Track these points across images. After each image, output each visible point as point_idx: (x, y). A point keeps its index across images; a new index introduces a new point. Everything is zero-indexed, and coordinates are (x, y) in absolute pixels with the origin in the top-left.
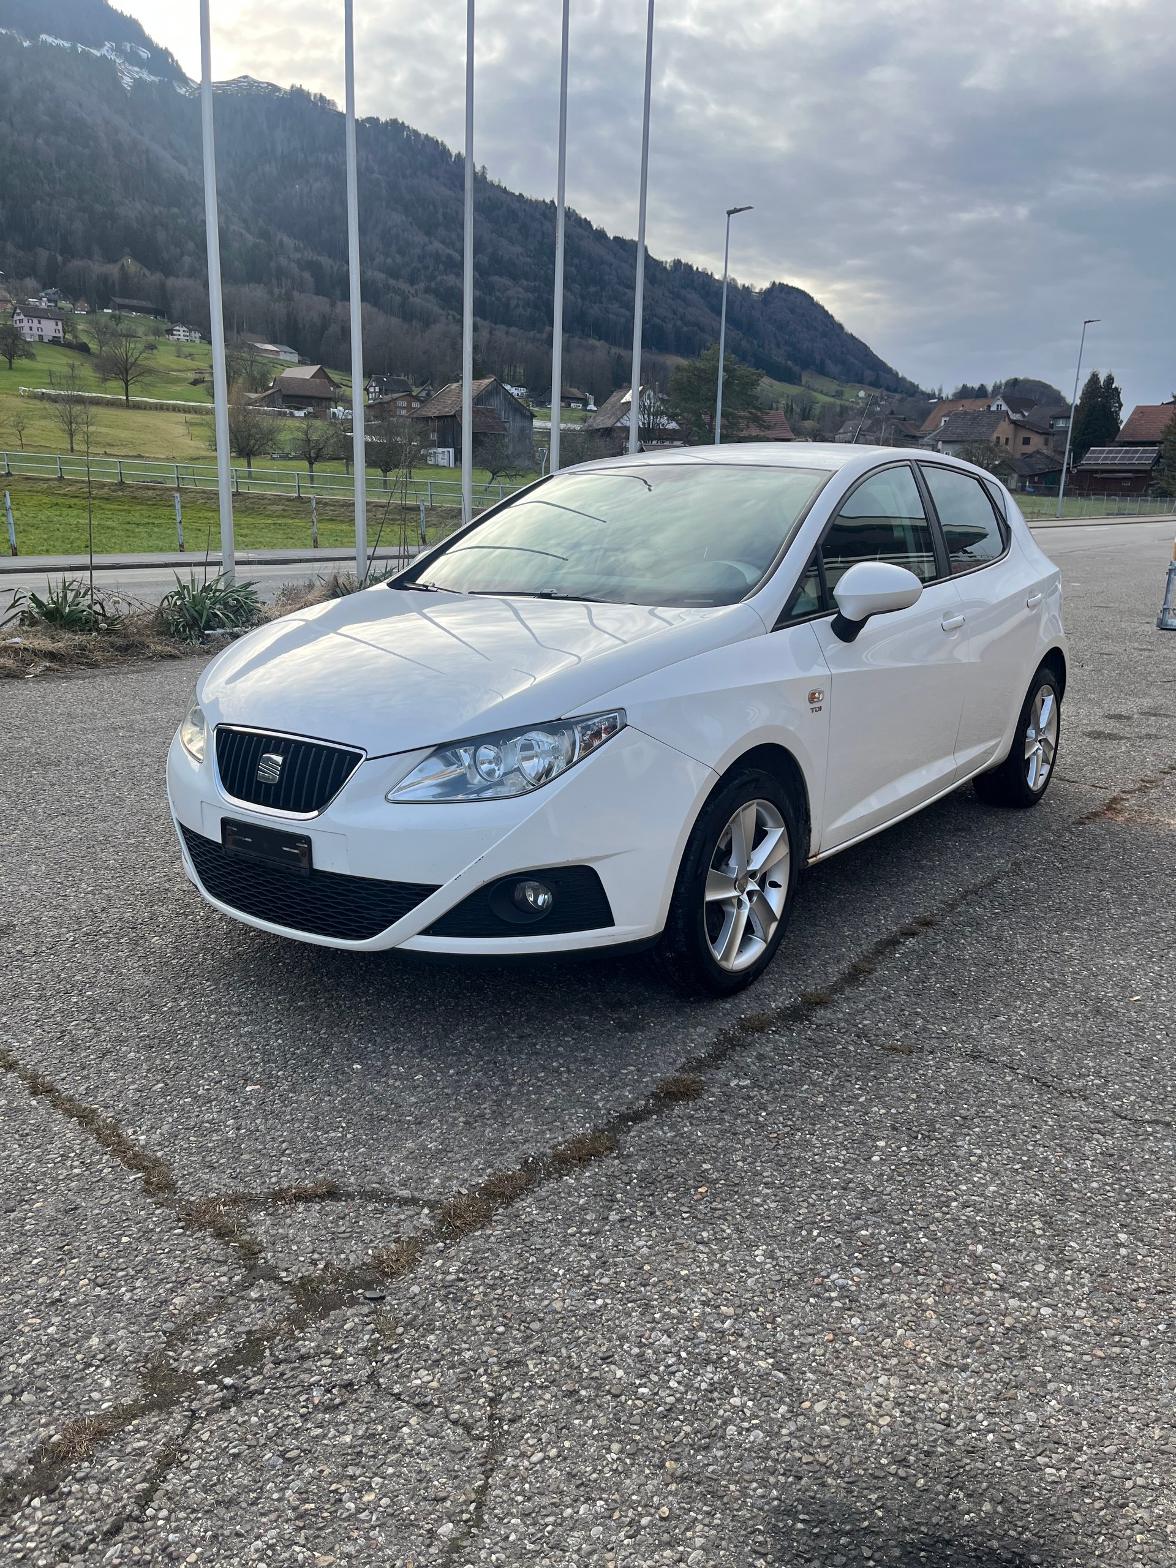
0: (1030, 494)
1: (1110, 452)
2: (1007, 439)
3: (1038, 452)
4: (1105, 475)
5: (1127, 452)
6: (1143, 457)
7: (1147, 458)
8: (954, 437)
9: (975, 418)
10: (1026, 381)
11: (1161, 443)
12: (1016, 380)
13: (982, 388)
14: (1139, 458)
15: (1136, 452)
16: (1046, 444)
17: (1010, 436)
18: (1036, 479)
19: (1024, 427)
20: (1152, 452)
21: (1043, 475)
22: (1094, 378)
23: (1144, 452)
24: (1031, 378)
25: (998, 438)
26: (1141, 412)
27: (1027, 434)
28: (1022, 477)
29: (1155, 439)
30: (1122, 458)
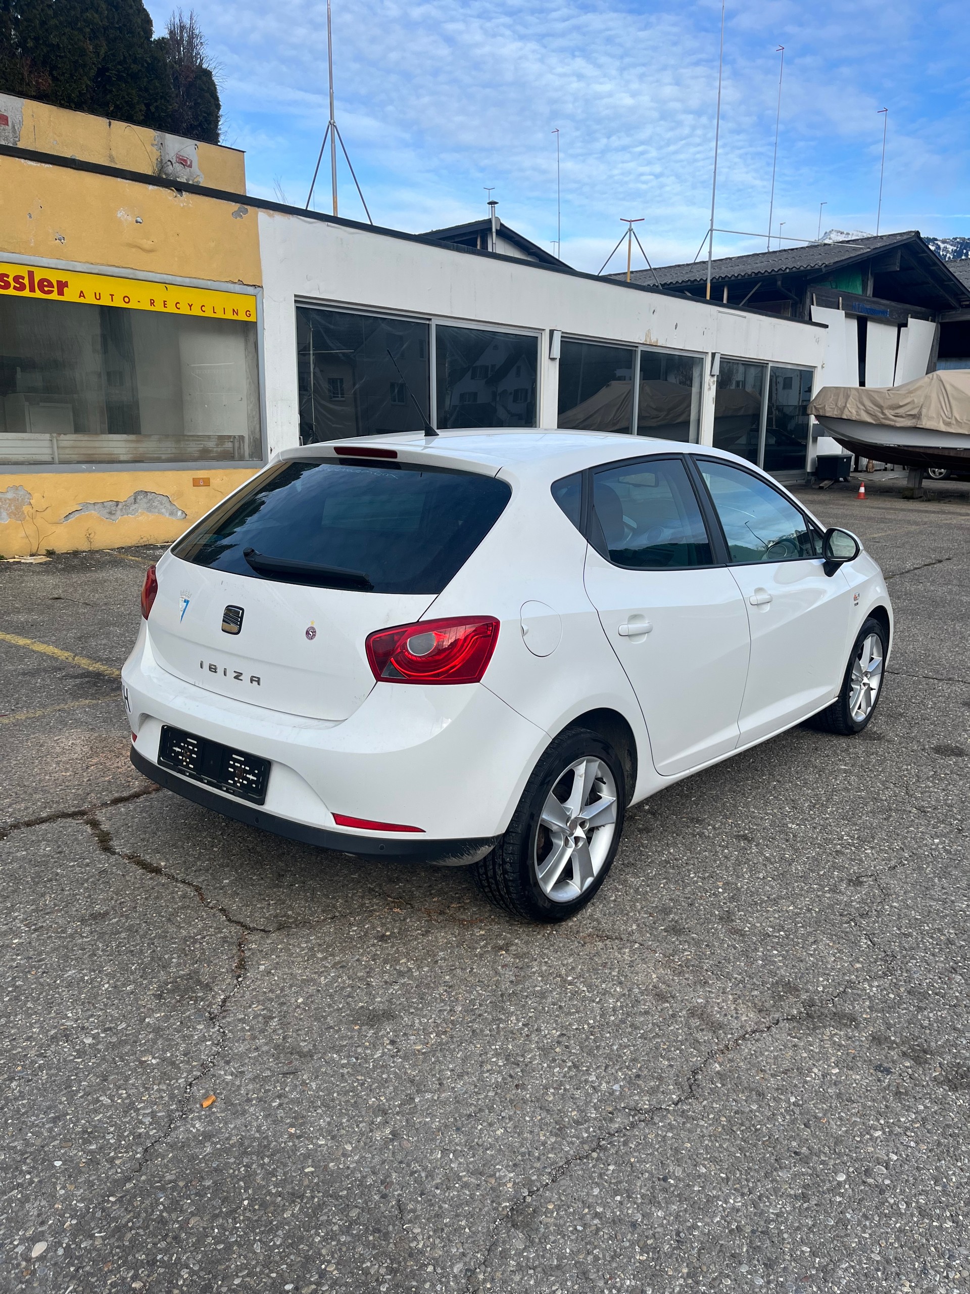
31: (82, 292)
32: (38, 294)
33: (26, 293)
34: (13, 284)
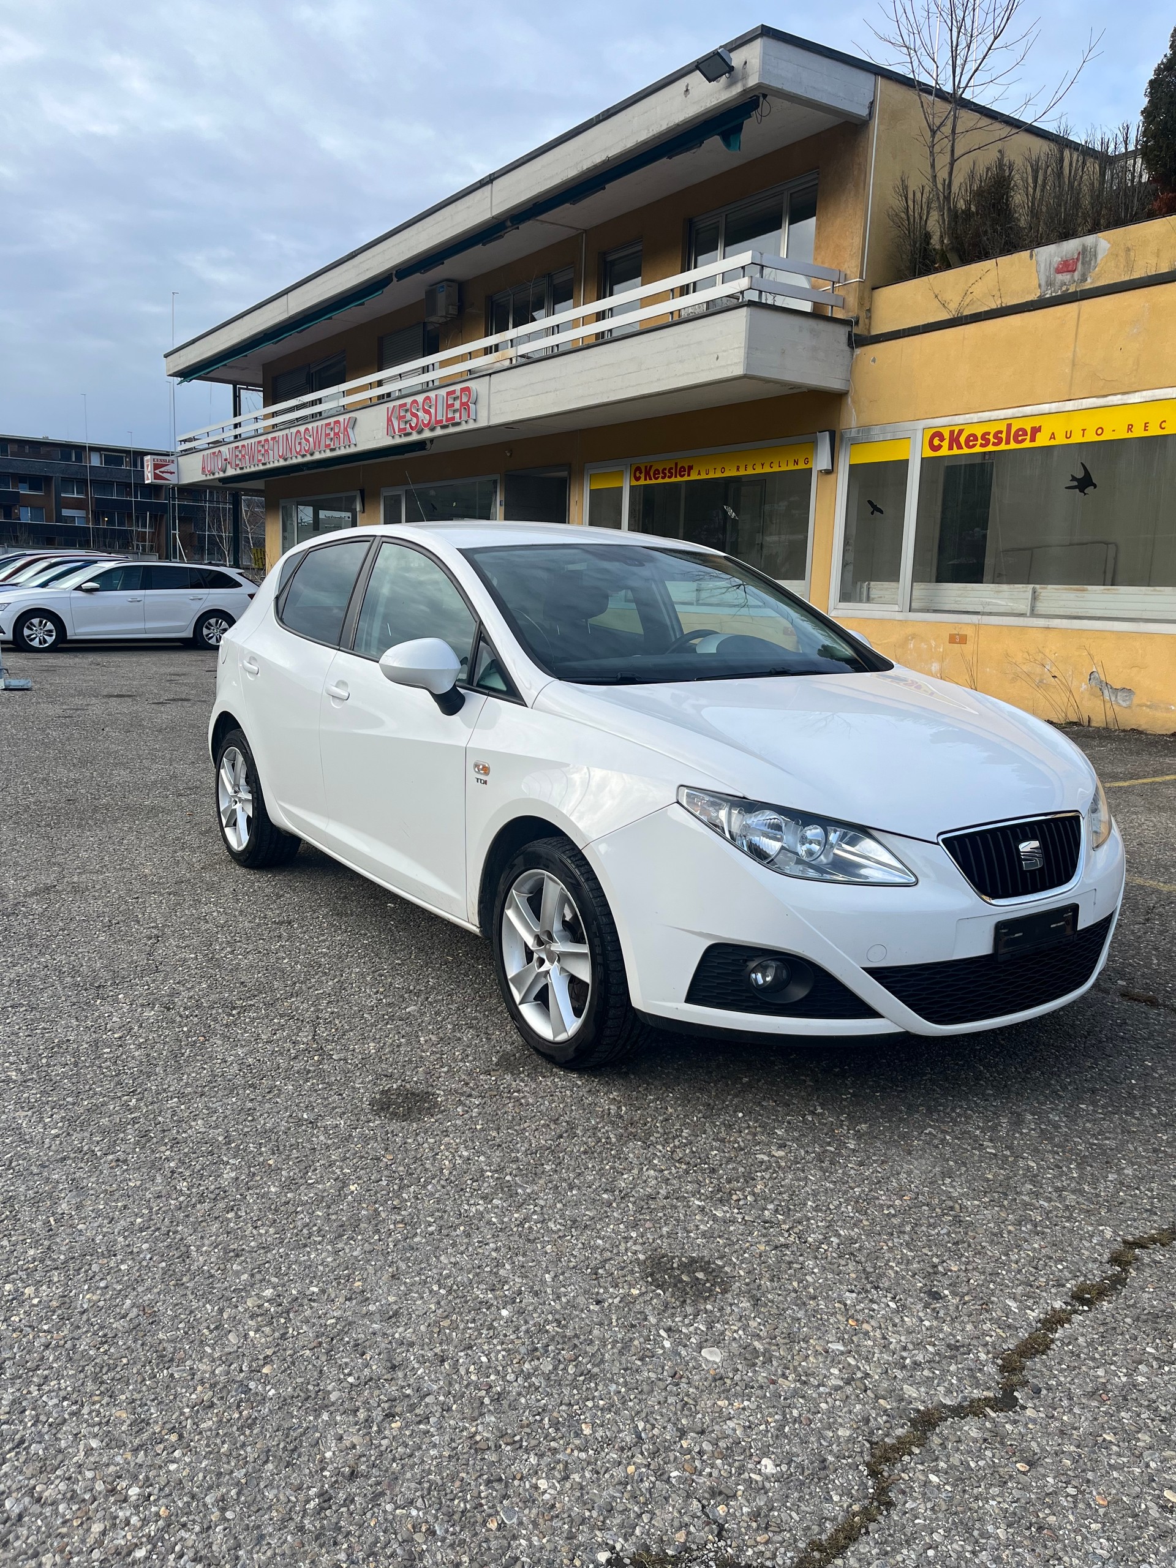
31: (1053, 434)
32: (1013, 446)
33: (1003, 447)
34: (992, 440)
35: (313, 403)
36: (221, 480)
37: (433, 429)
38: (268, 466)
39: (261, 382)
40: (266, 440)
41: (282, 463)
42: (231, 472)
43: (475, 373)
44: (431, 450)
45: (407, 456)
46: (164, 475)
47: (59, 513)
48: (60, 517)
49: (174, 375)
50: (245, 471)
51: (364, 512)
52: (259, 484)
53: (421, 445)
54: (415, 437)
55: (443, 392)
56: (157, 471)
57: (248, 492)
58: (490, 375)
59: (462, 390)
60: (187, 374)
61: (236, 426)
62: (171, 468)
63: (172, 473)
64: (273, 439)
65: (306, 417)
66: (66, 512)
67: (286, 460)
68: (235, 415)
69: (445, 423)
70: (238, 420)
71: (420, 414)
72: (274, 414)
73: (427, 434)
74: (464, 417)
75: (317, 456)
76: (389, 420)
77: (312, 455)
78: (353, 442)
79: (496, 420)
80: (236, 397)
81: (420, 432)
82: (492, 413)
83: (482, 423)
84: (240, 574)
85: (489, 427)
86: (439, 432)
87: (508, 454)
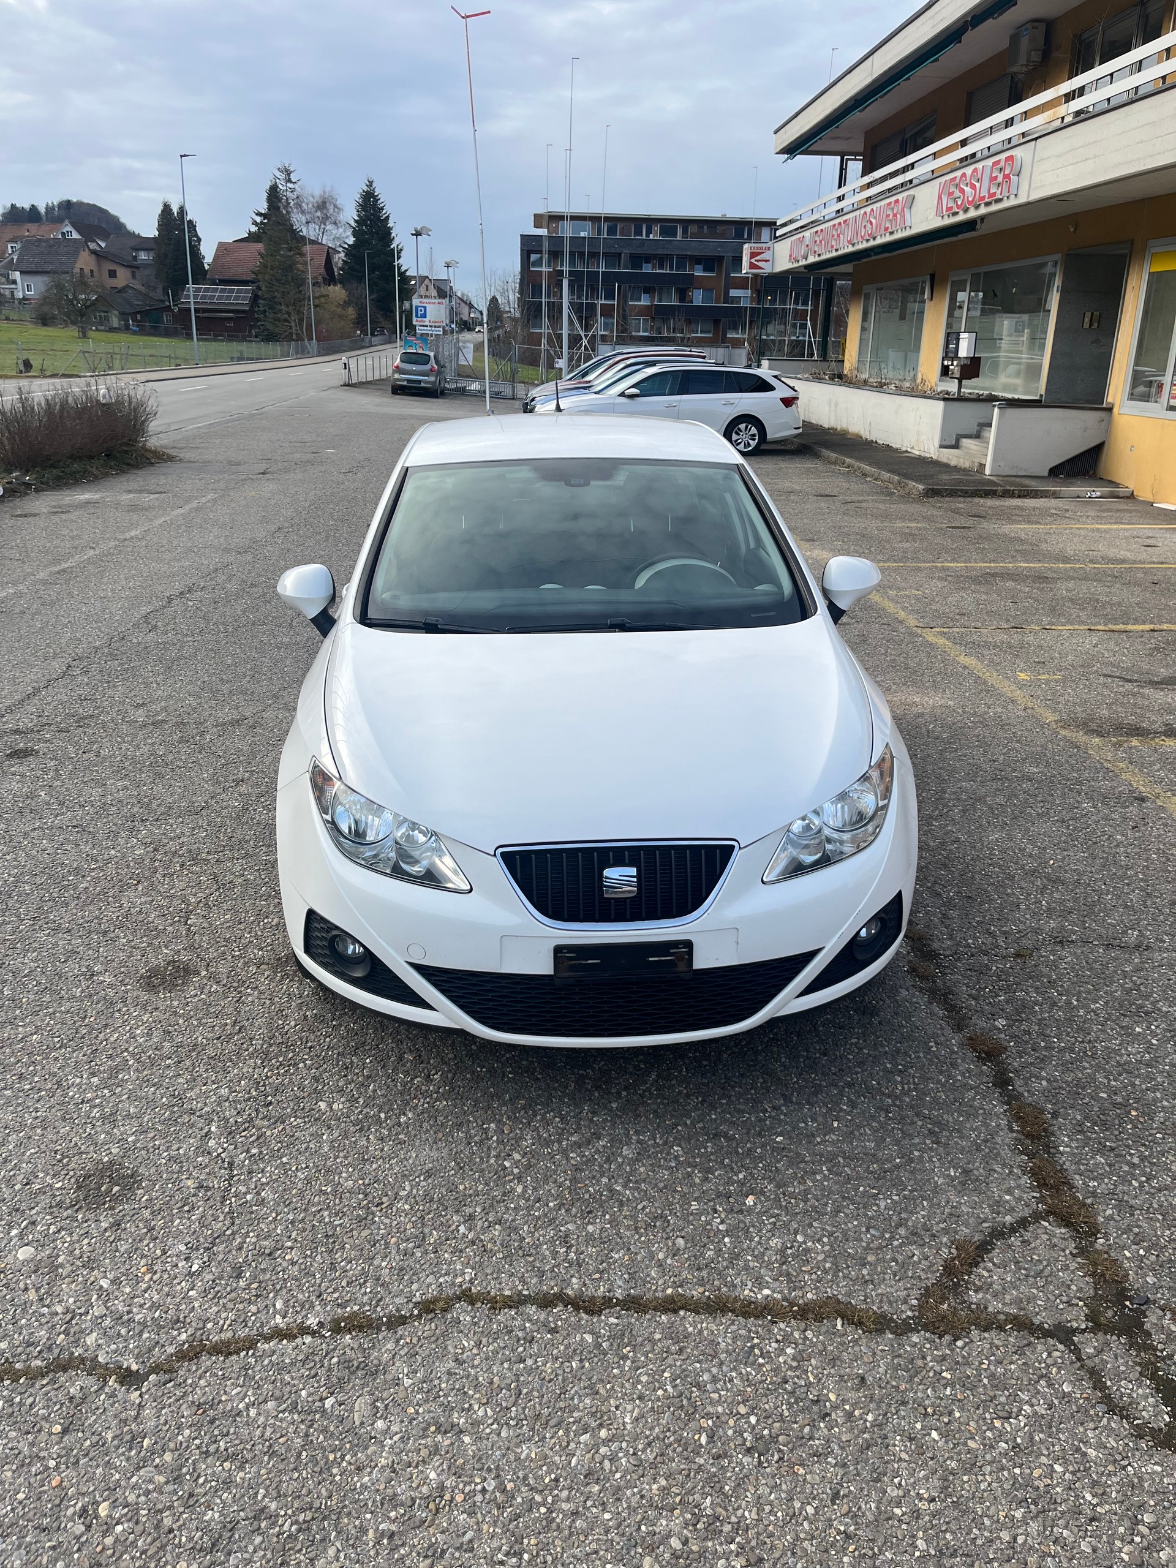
0: (135, 333)
1: (206, 290)
2: (92, 271)
3: (127, 286)
4: (206, 315)
5: (223, 291)
6: (240, 296)
7: (244, 298)
8: (32, 268)
9: (51, 247)
10: (80, 204)
11: (253, 282)
12: (69, 201)
13: (33, 208)
14: (236, 298)
15: (232, 291)
16: (134, 276)
17: (94, 268)
18: (139, 317)
19: (106, 258)
20: (246, 291)
21: (145, 314)
22: (167, 208)
23: (239, 291)
24: (86, 201)
25: (82, 269)
26: (223, 248)
27: (112, 267)
28: (123, 315)
29: (244, 278)
30: (220, 297)
35: (905, 170)
36: (806, 267)
37: (977, 207)
38: (840, 253)
39: (861, 150)
40: (840, 224)
41: (850, 249)
42: (812, 259)
43: (1029, 135)
44: (982, 230)
45: (961, 237)
46: (760, 264)
47: (727, 293)
48: (727, 298)
49: (782, 152)
50: (823, 257)
51: (932, 299)
52: (848, 268)
53: (970, 225)
54: (961, 217)
55: (989, 162)
56: (753, 261)
57: (844, 276)
58: (1036, 139)
59: (1008, 159)
60: (792, 150)
61: (840, 199)
62: (766, 255)
63: (767, 261)
64: (845, 221)
65: (895, 188)
66: (733, 293)
67: (853, 245)
68: (840, 187)
69: (987, 200)
70: (843, 190)
71: (967, 189)
72: (869, 185)
73: (972, 213)
74: (1005, 193)
75: (880, 241)
76: (940, 198)
77: (874, 239)
78: (908, 224)
79: (1035, 196)
80: (843, 169)
81: (966, 210)
82: (1033, 186)
83: (1022, 199)
84: (775, 377)
85: (1029, 203)
86: (983, 210)
87: (1072, 230)
